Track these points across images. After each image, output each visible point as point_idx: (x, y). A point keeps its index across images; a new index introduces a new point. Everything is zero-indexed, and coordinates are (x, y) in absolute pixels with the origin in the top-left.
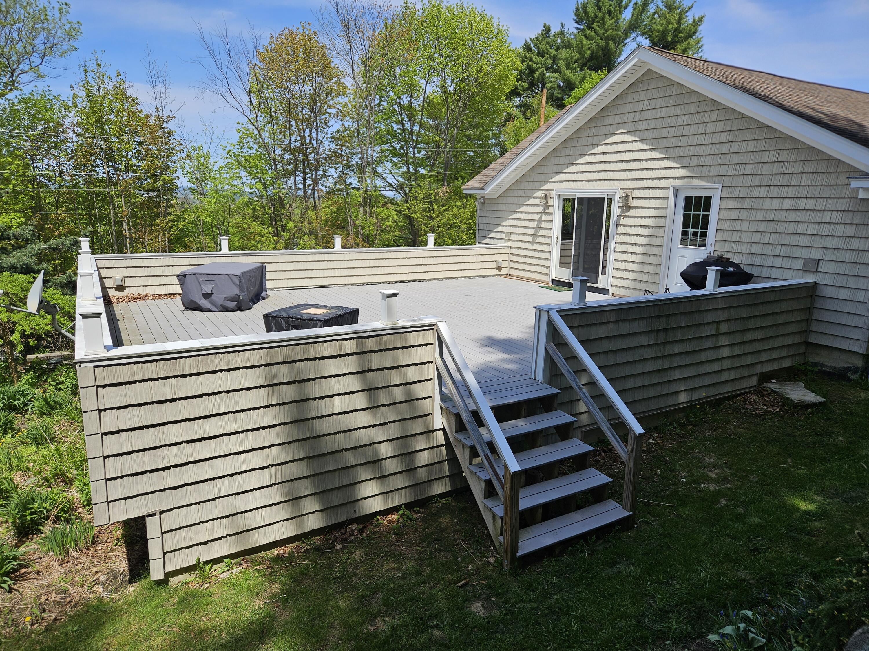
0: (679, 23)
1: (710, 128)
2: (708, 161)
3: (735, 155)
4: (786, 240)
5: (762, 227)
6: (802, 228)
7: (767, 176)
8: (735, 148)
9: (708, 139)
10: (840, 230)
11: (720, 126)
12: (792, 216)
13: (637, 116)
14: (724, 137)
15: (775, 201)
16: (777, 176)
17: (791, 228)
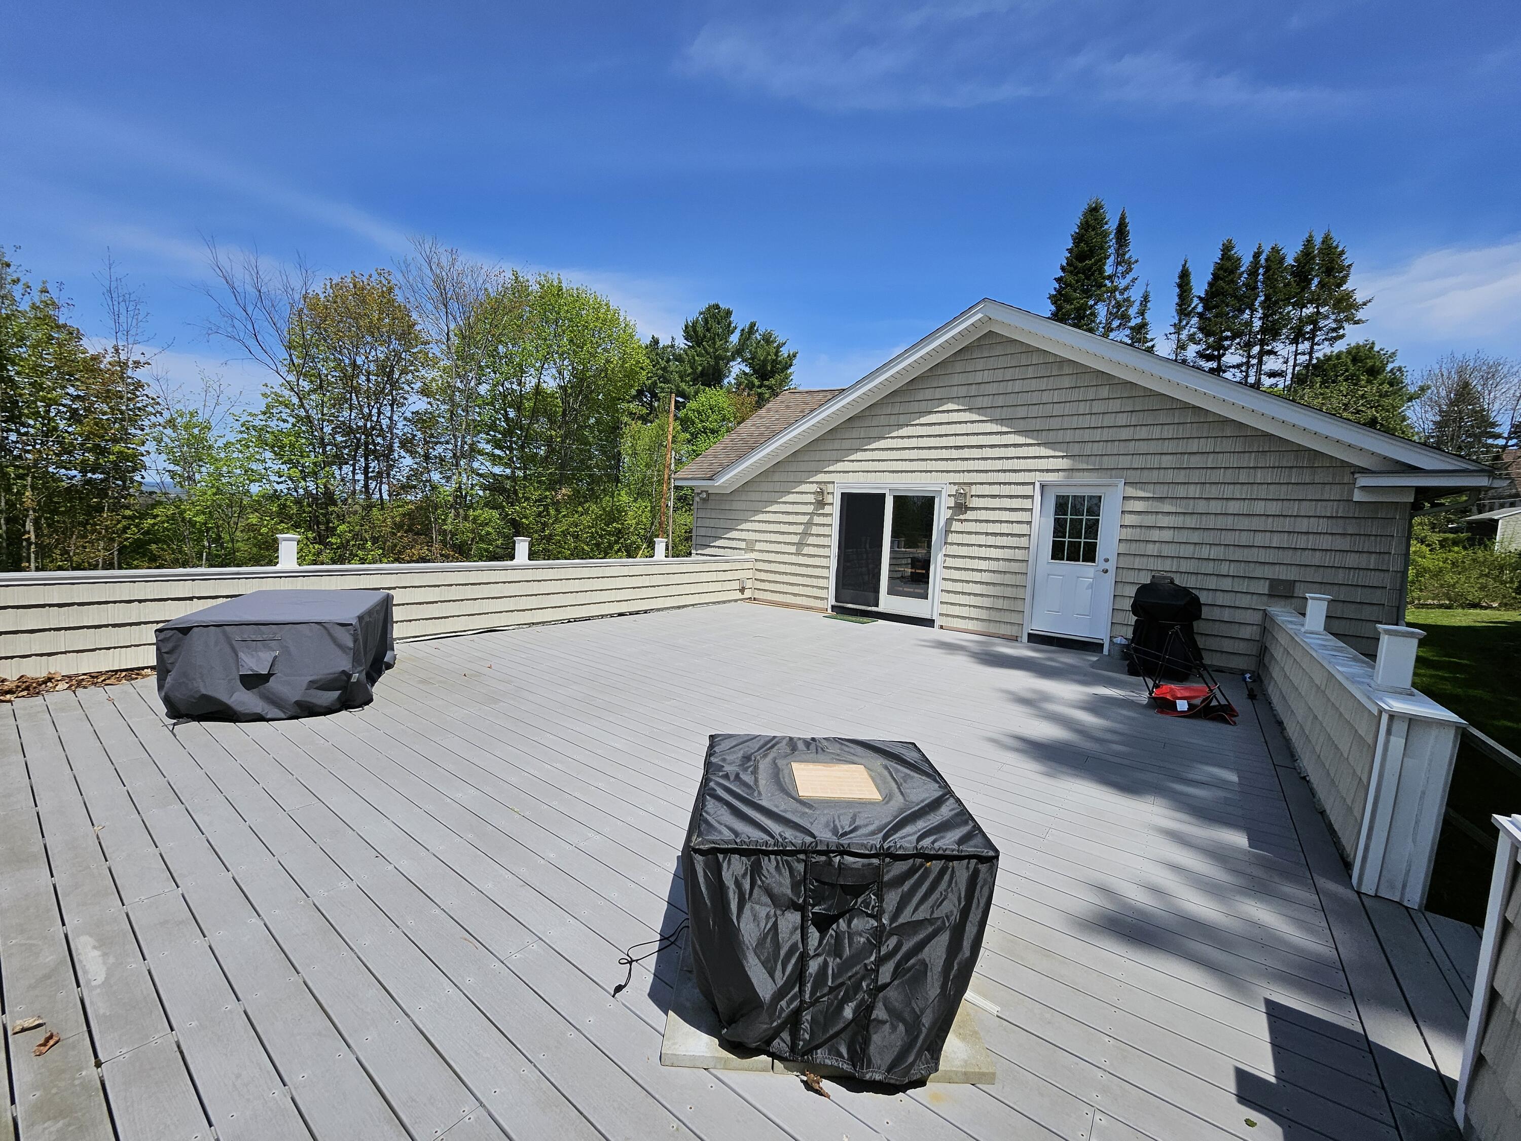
0: (776, 354)
1: (1098, 407)
2: (1097, 449)
3: (1141, 442)
4: (1239, 554)
5: (1195, 537)
6: (1259, 539)
7: (1197, 471)
8: (1143, 433)
9: (1095, 421)
10: (1325, 542)
11: (1115, 405)
12: (1245, 523)
13: (973, 390)
14: (1122, 420)
15: (1212, 503)
16: (1215, 470)
17: (1245, 539)
